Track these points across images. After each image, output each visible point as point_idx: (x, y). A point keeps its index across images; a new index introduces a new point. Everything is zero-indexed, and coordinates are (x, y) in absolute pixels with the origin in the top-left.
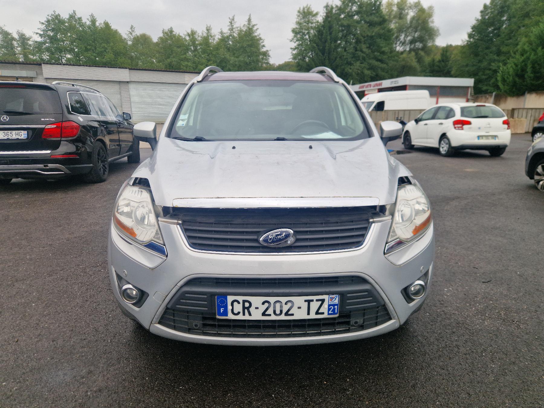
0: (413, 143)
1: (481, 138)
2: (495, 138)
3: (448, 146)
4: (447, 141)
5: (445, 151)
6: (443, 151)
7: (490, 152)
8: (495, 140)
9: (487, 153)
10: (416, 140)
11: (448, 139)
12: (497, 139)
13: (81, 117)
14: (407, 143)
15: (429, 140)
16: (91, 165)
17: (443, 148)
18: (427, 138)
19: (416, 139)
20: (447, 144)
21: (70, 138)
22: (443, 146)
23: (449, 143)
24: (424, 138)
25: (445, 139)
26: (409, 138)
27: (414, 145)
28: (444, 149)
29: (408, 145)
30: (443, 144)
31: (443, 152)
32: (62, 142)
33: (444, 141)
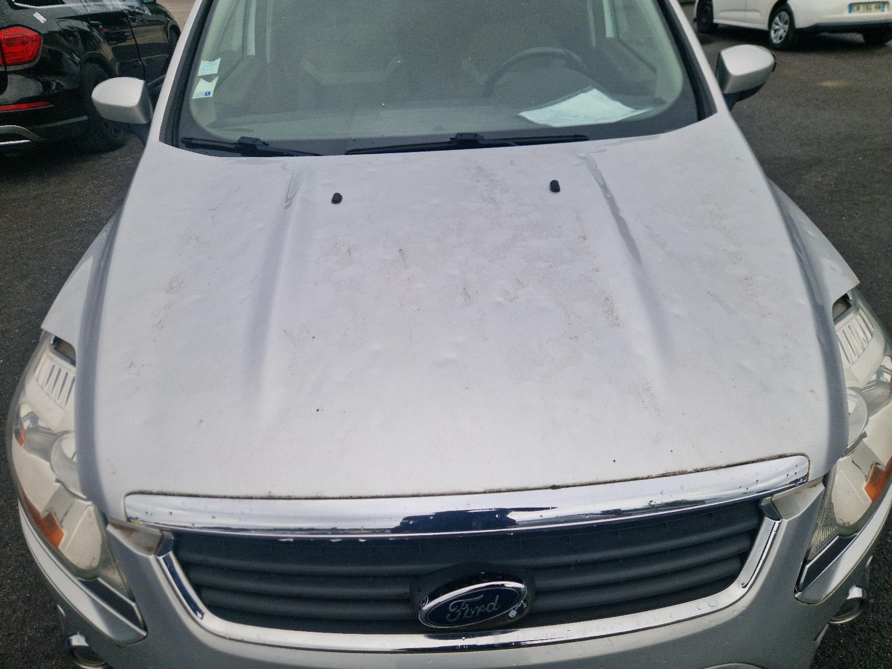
0: (716, 21)
1: (855, 8)
2: (884, 7)
3: (787, 26)
4: (787, 17)
5: (781, 38)
6: (776, 38)
7: (865, 37)
8: (883, 11)
9: (859, 37)
10: (722, 14)
11: (790, 14)
12: (886, 9)
13: (42, 13)
14: (704, 20)
15: (750, 15)
16: (85, 118)
17: (776, 31)
18: (746, 10)
19: (723, 11)
20: (785, 23)
21: (26, 66)
22: (777, 27)
23: (791, 21)
24: (740, 10)
25: (783, 13)
26: (709, 9)
27: (717, 25)
28: (779, 33)
29: (706, 24)
30: (777, 24)
31: (776, 41)
32: (9, 76)
33: (780, 17)
